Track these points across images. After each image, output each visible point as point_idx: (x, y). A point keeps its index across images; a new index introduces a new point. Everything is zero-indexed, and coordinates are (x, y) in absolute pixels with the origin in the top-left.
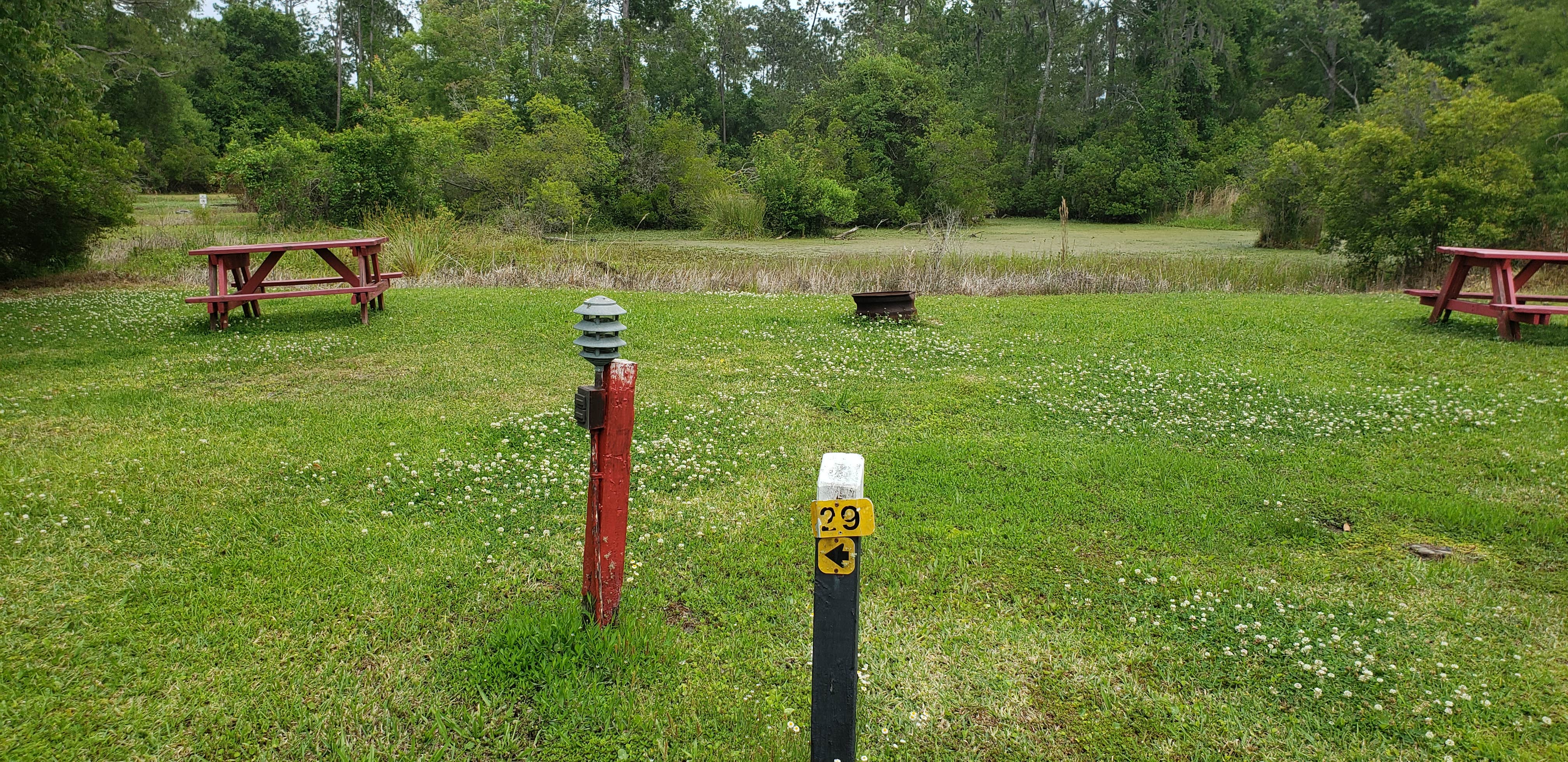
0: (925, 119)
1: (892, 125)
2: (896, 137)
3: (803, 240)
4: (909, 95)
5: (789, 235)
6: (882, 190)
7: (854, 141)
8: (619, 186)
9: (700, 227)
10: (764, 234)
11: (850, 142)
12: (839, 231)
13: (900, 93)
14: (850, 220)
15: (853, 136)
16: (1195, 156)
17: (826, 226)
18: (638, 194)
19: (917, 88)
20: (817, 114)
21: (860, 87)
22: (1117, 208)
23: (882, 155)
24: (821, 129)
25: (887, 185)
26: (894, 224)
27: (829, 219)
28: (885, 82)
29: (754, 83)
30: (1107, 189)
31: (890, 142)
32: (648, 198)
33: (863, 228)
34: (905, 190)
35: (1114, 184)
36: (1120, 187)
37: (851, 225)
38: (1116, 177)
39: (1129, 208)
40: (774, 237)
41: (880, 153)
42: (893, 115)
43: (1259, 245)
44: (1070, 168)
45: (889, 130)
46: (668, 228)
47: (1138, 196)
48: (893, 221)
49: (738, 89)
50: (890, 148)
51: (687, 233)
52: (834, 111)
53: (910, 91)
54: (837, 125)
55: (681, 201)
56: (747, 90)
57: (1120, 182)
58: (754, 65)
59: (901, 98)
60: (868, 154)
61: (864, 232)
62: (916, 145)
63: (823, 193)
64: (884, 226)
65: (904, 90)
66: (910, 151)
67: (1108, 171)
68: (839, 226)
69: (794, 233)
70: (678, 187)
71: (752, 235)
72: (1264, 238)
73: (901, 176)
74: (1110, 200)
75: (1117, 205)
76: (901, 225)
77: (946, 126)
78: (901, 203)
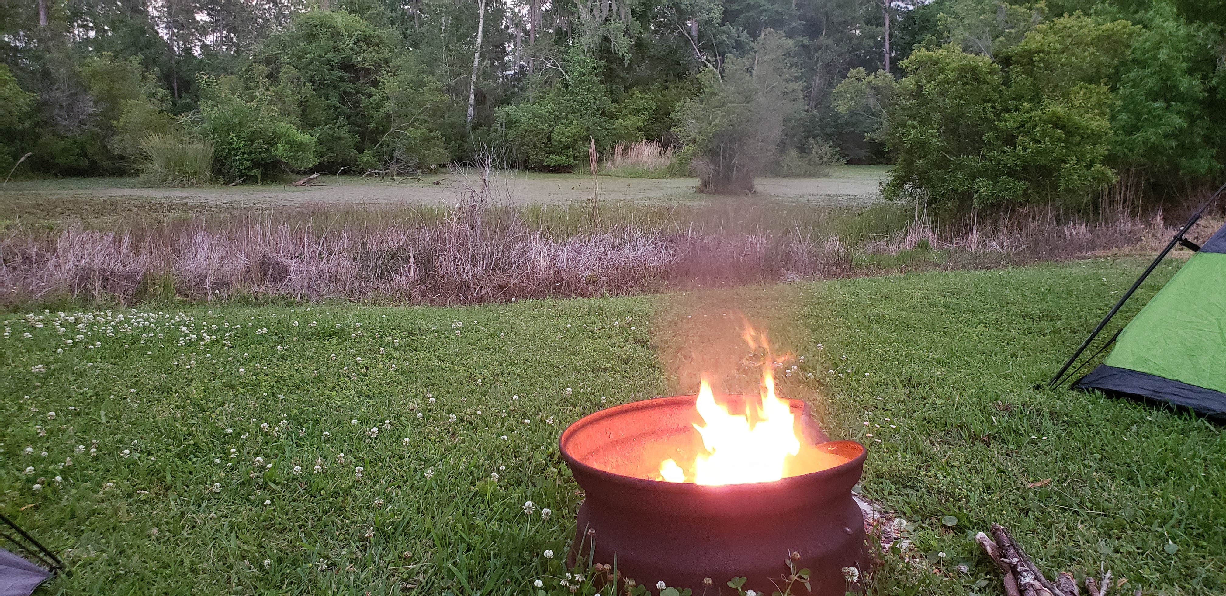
0: (377, 72)
1: (345, 75)
2: (349, 87)
3: (259, 187)
4: (361, 47)
5: (244, 181)
6: (340, 138)
7: (307, 89)
8: (38, 130)
9: (137, 174)
10: (213, 181)
11: (304, 90)
12: (299, 177)
13: (351, 45)
14: (310, 165)
15: (307, 84)
16: (612, 116)
17: (284, 172)
18: (62, 138)
19: (367, 40)
20: (268, 61)
21: (311, 37)
22: (554, 159)
23: (338, 105)
24: (272, 77)
25: (343, 133)
26: (354, 171)
27: (287, 164)
28: (335, 34)
29: (204, 46)
30: (543, 143)
31: (345, 92)
32: (74, 142)
33: (324, 174)
34: (363, 138)
35: (549, 139)
36: (556, 141)
37: (311, 172)
38: (551, 132)
39: (562, 159)
40: (226, 184)
41: (335, 101)
42: (347, 66)
43: (700, 191)
44: (510, 124)
45: (342, 79)
46: (101, 175)
47: (571, 149)
48: (354, 168)
49: (188, 51)
50: (344, 97)
51: (123, 180)
52: (285, 59)
53: (361, 44)
54: (287, 73)
55: (116, 145)
56: (197, 52)
57: (555, 136)
58: (204, 30)
59: (352, 49)
60: (323, 102)
61: (324, 178)
62: (370, 96)
63: (280, 138)
64: (344, 173)
65: (355, 43)
66: (365, 102)
67: (544, 127)
68: (298, 173)
69: (248, 179)
70: (113, 131)
71: (200, 183)
72: (705, 184)
73: (356, 125)
74: (546, 152)
75: (554, 157)
76: (361, 172)
77: (400, 78)
78: (361, 151)
